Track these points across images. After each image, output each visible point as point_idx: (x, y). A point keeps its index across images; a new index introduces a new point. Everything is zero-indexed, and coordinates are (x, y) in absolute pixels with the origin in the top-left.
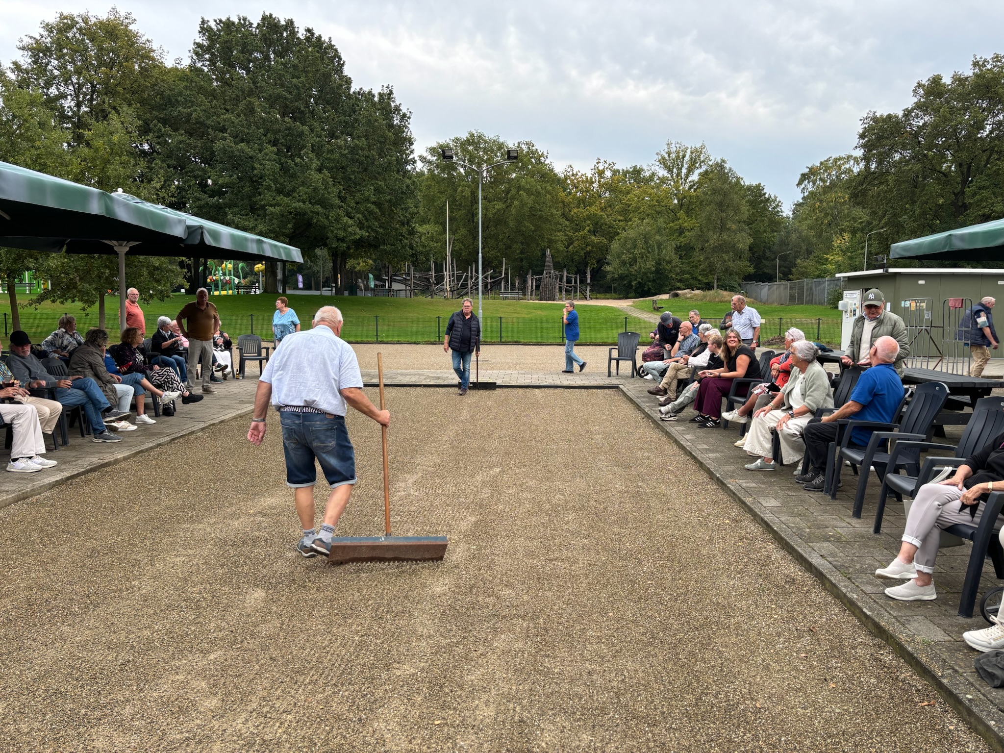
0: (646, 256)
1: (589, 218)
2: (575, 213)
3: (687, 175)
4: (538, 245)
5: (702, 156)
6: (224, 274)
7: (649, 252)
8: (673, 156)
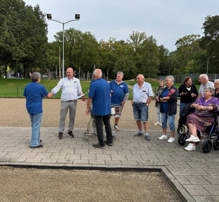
0: (127, 67)
1: (107, 55)
2: (103, 54)
3: (139, 41)
4: (91, 63)
5: (144, 36)
7: (127, 66)
8: (135, 36)
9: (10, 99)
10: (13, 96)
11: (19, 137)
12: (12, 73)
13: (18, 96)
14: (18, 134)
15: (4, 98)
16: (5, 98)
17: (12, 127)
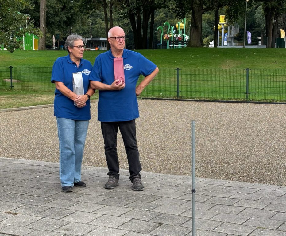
6: (177, 32)
9: (227, 104)
10: (234, 97)
11: (257, 211)
12: (230, 34)
13: (247, 97)
14: (254, 202)
15: (209, 101)
16: (213, 101)
17: (237, 183)
